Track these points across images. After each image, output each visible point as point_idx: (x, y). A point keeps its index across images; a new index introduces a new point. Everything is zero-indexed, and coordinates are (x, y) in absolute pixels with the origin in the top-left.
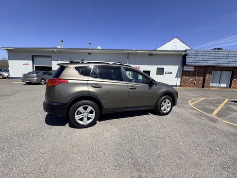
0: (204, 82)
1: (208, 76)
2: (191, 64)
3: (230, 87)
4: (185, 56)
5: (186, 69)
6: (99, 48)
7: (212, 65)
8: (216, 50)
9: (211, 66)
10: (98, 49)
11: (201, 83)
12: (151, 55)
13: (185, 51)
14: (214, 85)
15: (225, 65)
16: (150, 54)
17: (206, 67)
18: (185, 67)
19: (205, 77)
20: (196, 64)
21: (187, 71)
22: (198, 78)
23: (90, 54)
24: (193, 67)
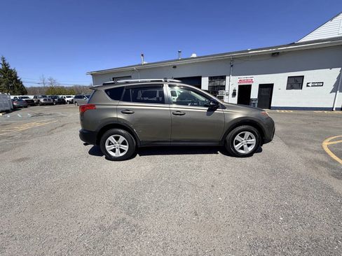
6: (194, 55)
10: (193, 58)
12: (275, 54)
16: (272, 54)
23: (175, 67)
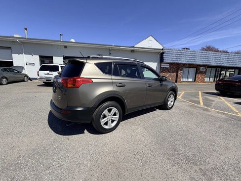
0: (177, 78)
1: (180, 72)
2: (167, 61)
3: (195, 81)
4: (162, 54)
5: (163, 66)
6: (73, 40)
7: (183, 62)
8: (185, 50)
9: (182, 64)
11: (175, 78)
13: (163, 49)
14: (184, 80)
15: (192, 63)
16: (132, 51)
17: (178, 64)
18: (162, 64)
19: (177, 73)
20: (171, 61)
21: (164, 68)
22: (172, 74)
23: (66, 47)
24: (169, 65)
